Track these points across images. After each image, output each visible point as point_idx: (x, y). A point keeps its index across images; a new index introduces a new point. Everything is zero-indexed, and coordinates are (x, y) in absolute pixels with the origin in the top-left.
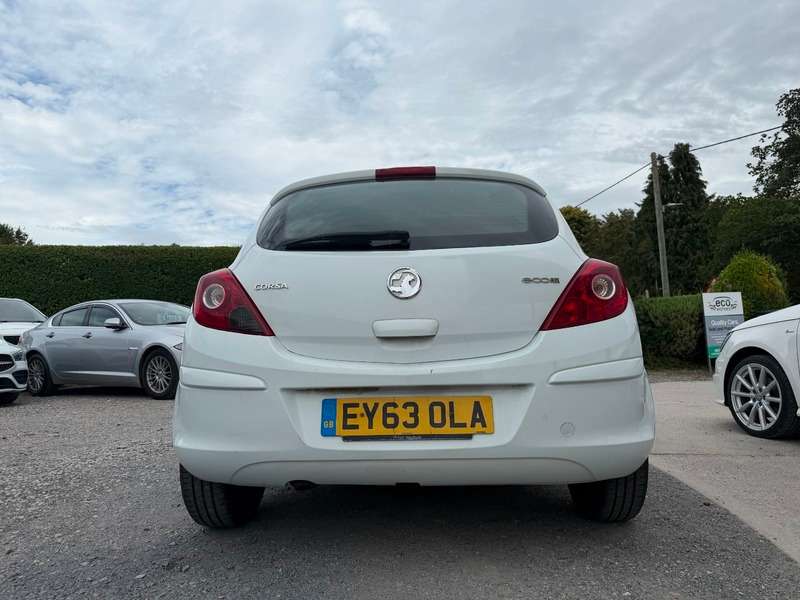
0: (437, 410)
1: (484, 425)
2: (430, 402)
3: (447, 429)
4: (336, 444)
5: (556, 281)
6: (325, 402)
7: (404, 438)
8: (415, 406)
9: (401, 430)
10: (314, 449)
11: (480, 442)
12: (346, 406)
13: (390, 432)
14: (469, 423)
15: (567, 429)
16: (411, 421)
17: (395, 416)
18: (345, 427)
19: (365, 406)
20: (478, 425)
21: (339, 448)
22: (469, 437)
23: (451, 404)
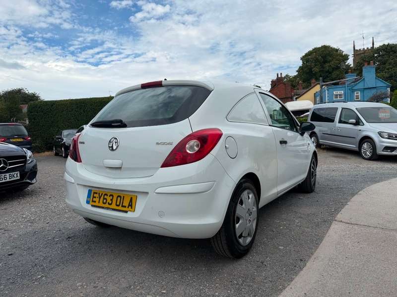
0: (119, 198)
1: (132, 208)
2: (118, 195)
3: (120, 208)
4: (89, 207)
5: (171, 144)
6: (89, 190)
7: (108, 208)
8: (113, 196)
9: (107, 205)
10: (84, 208)
11: (130, 215)
12: (94, 193)
13: (104, 205)
14: (127, 205)
15: (161, 214)
16: (110, 202)
17: (106, 199)
18: (93, 201)
19: (99, 194)
20: (130, 207)
21: (89, 209)
22: (126, 212)
23: (124, 197)
